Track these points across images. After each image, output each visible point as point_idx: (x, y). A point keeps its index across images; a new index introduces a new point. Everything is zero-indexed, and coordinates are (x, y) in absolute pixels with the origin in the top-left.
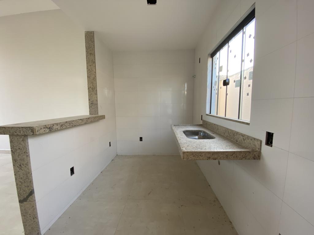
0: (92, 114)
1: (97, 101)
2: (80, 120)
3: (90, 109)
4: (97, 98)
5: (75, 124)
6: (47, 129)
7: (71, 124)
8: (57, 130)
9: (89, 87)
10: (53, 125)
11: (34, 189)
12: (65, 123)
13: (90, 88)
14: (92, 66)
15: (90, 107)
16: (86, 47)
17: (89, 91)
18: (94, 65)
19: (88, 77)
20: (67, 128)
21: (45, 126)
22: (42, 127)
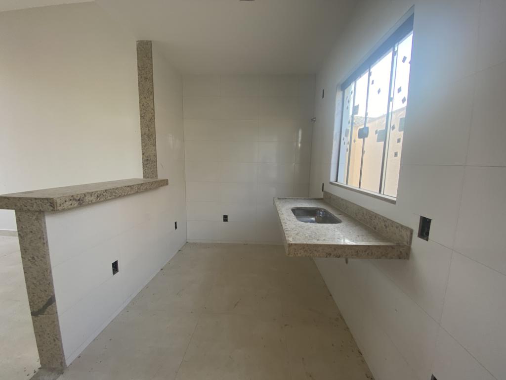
0: (148, 177)
1: (155, 156)
2: (128, 186)
3: (143, 168)
4: (155, 150)
5: (120, 194)
6: (74, 202)
7: (114, 194)
8: (91, 204)
9: (143, 133)
10: (85, 195)
11: (54, 295)
12: (104, 192)
13: (145, 134)
14: (148, 99)
15: (144, 166)
16: (138, 67)
17: (142, 140)
18: (152, 98)
19: (141, 116)
20: (106, 200)
21: (72, 196)
22: (68, 199)
